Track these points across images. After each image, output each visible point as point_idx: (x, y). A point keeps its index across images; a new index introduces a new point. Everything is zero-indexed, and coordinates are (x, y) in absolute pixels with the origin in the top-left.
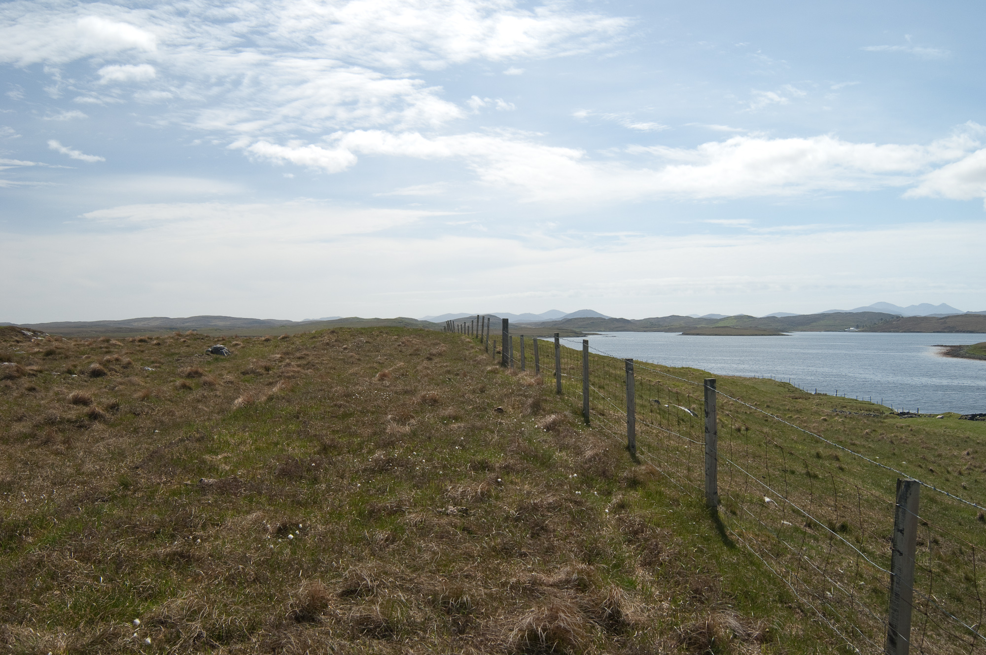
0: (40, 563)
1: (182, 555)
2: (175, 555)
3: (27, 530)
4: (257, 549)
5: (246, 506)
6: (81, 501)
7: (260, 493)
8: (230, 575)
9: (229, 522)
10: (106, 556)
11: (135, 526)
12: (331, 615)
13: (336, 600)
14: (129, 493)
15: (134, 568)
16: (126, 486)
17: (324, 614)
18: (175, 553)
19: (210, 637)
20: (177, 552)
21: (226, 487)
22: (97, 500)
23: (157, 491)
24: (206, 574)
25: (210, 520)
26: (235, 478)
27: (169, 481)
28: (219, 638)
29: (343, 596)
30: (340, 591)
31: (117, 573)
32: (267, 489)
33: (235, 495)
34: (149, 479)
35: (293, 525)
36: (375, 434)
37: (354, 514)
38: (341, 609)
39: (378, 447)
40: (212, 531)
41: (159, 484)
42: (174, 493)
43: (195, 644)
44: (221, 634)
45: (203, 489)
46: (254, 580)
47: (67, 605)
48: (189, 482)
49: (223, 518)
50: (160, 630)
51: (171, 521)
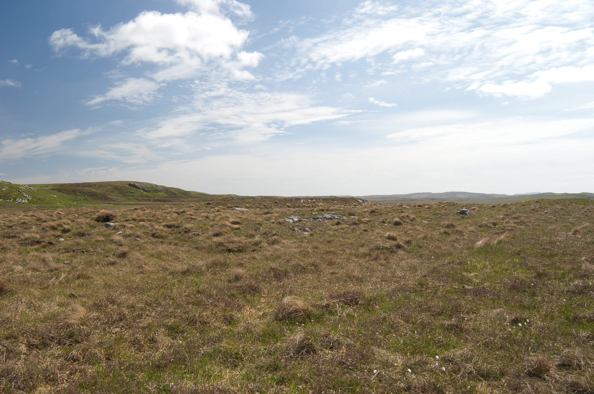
0: (384, 319)
1: (457, 327)
2: (453, 326)
3: (375, 302)
4: (501, 330)
5: (491, 304)
6: (399, 291)
7: (499, 298)
8: (485, 342)
9: (482, 312)
10: (416, 320)
11: (430, 307)
12: (552, 377)
13: (555, 369)
14: (424, 289)
15: (432, 329)
16: (422, 285)
17: (547, 376)
18: (453, 325)
19: (478, 374)
20: (455, 324)
21: (479, 292)
22: (407, 291)
23: (439, 290)
24: (472, 339)
25: (471, 309)
26: (484, 287)
27: (445, 285)
28: (482, 376)
29: (559, 367)
30: (557, 363)
31: (423, 330)
32: (504, 296)
33: (484, 297)
34: (434, 283)
35: (523, 319)
36: (573, 269)
37: (562, 318)
38: (558, 374)
39: (576, 277)
40: (473, 316)
41: (439, 286)
42: (448, 292)
43: (469, 376)
44: (483, 374)
45: (465, 292)
46: (500, 348)
47: (400, 342)
48: (456, 287)
49: (478, 310)
50: (449, 365)
51: (449, 307)
